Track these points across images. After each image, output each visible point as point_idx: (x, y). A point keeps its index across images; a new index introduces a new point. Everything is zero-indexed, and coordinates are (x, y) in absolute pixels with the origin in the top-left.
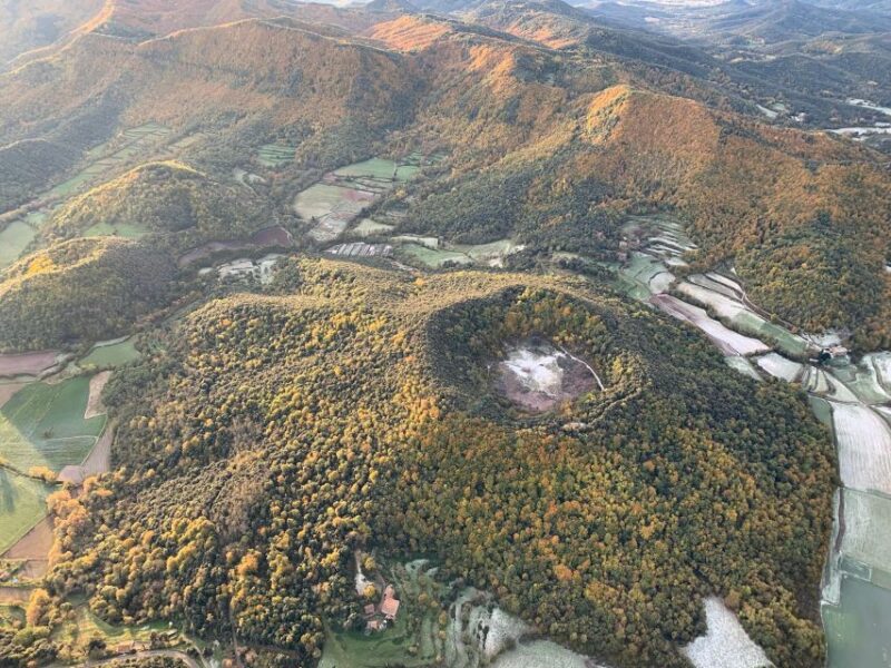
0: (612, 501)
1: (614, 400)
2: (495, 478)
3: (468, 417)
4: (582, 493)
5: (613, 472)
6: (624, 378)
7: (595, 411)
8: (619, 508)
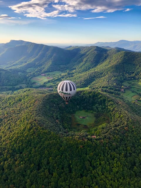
0: (110, 178)
1: (114, 127)
2: (48, 160)
3: (43, 129)
4: (93, 172)
5: (111, 161)
6: (119, 119)
7: (105, 131)
8: (113, 183)
